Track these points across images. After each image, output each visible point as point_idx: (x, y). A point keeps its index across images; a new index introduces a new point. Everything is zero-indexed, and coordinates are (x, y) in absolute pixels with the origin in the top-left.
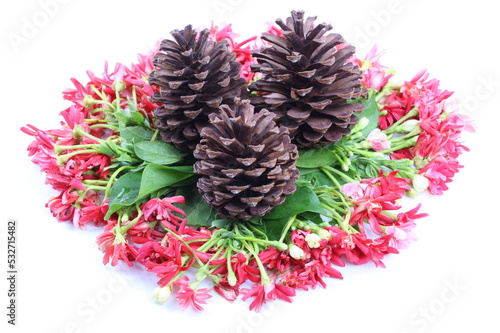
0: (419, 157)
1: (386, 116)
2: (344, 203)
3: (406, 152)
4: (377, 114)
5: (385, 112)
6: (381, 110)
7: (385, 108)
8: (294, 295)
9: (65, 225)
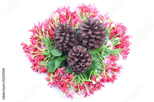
0: (120, 48)
1: (111, 35)
2: (103, 65)
3: (117, 47)
4: (109, 35)
5: (111, 34)
6: (110, 34)
7: (111, 33)
8: (94, 92)
9: (36, 73)
